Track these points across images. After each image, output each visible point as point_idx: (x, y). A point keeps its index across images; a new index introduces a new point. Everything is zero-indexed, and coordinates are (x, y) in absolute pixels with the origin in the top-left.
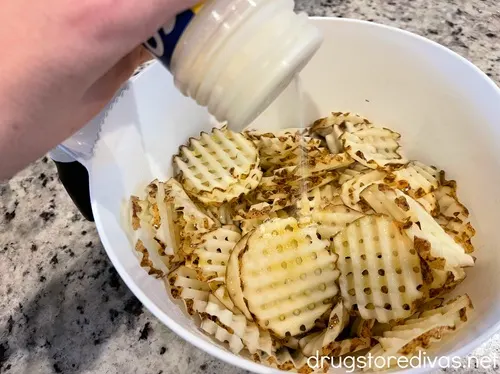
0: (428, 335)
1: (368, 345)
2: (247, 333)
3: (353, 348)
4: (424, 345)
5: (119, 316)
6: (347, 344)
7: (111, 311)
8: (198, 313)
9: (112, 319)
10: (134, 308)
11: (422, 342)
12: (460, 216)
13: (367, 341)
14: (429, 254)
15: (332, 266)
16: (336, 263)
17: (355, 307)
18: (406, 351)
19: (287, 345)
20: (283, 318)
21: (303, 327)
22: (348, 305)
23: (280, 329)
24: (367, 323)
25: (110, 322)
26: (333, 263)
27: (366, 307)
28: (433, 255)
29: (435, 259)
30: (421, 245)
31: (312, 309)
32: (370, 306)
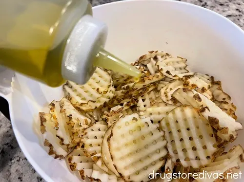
8: (88, 177)
12: (227, 100)
14: (219, 126)
15: (162, 138)
16: (164, 136)
17: (178, 160)
20: (138, 173)
22: (174, 160)
23: (137, 179)
24: (186, 169)
26: (162, 136)
27: (185, 160)
28: (221, 126)
29: (223, 128)
30: (213, 121)
31: (154, 165)
32: (187, 159)
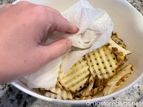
0: (124, 77)
1: (103, 88)
2: (62, 93)
3: (98, 90)
4: (123, 81)
5: (14, 101)
6: (96, 89)
7: (11, 100)
8: (43, 91)
9: (12, 103)
10: (19, 97)
11: (122, 80)
13: (102, 86)
14: (118, 52)
15: (86, 65)
16: (87, 63)
17: (96, 76)
18: (118, 84)
19: (76, 95)
20: (73, 85)
21: (81, 87)
22: (94, 76)
23: (73, 89)
24: (101, 81)
25: (11, 104)
26: (86, 63)
27: (100, 75)
28: (119, 52)
29: (120, 53)
30: (114, 49)
31: (82, 80)
32: (102, 74)
